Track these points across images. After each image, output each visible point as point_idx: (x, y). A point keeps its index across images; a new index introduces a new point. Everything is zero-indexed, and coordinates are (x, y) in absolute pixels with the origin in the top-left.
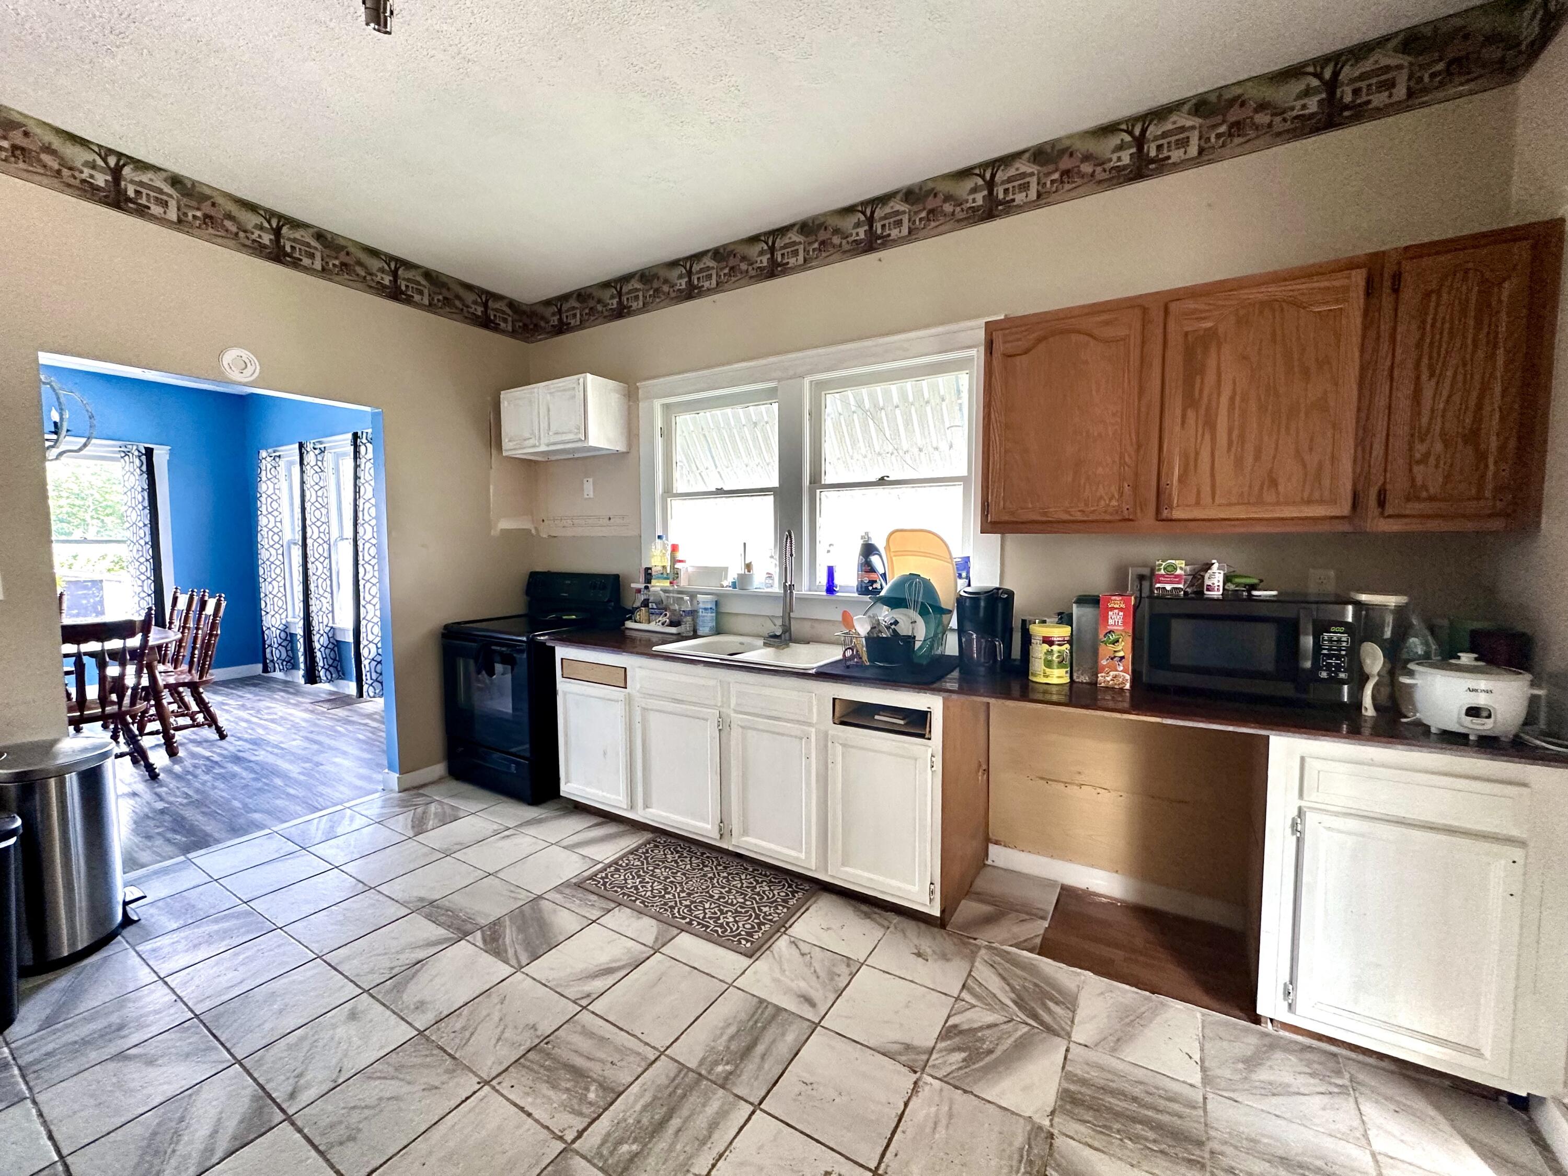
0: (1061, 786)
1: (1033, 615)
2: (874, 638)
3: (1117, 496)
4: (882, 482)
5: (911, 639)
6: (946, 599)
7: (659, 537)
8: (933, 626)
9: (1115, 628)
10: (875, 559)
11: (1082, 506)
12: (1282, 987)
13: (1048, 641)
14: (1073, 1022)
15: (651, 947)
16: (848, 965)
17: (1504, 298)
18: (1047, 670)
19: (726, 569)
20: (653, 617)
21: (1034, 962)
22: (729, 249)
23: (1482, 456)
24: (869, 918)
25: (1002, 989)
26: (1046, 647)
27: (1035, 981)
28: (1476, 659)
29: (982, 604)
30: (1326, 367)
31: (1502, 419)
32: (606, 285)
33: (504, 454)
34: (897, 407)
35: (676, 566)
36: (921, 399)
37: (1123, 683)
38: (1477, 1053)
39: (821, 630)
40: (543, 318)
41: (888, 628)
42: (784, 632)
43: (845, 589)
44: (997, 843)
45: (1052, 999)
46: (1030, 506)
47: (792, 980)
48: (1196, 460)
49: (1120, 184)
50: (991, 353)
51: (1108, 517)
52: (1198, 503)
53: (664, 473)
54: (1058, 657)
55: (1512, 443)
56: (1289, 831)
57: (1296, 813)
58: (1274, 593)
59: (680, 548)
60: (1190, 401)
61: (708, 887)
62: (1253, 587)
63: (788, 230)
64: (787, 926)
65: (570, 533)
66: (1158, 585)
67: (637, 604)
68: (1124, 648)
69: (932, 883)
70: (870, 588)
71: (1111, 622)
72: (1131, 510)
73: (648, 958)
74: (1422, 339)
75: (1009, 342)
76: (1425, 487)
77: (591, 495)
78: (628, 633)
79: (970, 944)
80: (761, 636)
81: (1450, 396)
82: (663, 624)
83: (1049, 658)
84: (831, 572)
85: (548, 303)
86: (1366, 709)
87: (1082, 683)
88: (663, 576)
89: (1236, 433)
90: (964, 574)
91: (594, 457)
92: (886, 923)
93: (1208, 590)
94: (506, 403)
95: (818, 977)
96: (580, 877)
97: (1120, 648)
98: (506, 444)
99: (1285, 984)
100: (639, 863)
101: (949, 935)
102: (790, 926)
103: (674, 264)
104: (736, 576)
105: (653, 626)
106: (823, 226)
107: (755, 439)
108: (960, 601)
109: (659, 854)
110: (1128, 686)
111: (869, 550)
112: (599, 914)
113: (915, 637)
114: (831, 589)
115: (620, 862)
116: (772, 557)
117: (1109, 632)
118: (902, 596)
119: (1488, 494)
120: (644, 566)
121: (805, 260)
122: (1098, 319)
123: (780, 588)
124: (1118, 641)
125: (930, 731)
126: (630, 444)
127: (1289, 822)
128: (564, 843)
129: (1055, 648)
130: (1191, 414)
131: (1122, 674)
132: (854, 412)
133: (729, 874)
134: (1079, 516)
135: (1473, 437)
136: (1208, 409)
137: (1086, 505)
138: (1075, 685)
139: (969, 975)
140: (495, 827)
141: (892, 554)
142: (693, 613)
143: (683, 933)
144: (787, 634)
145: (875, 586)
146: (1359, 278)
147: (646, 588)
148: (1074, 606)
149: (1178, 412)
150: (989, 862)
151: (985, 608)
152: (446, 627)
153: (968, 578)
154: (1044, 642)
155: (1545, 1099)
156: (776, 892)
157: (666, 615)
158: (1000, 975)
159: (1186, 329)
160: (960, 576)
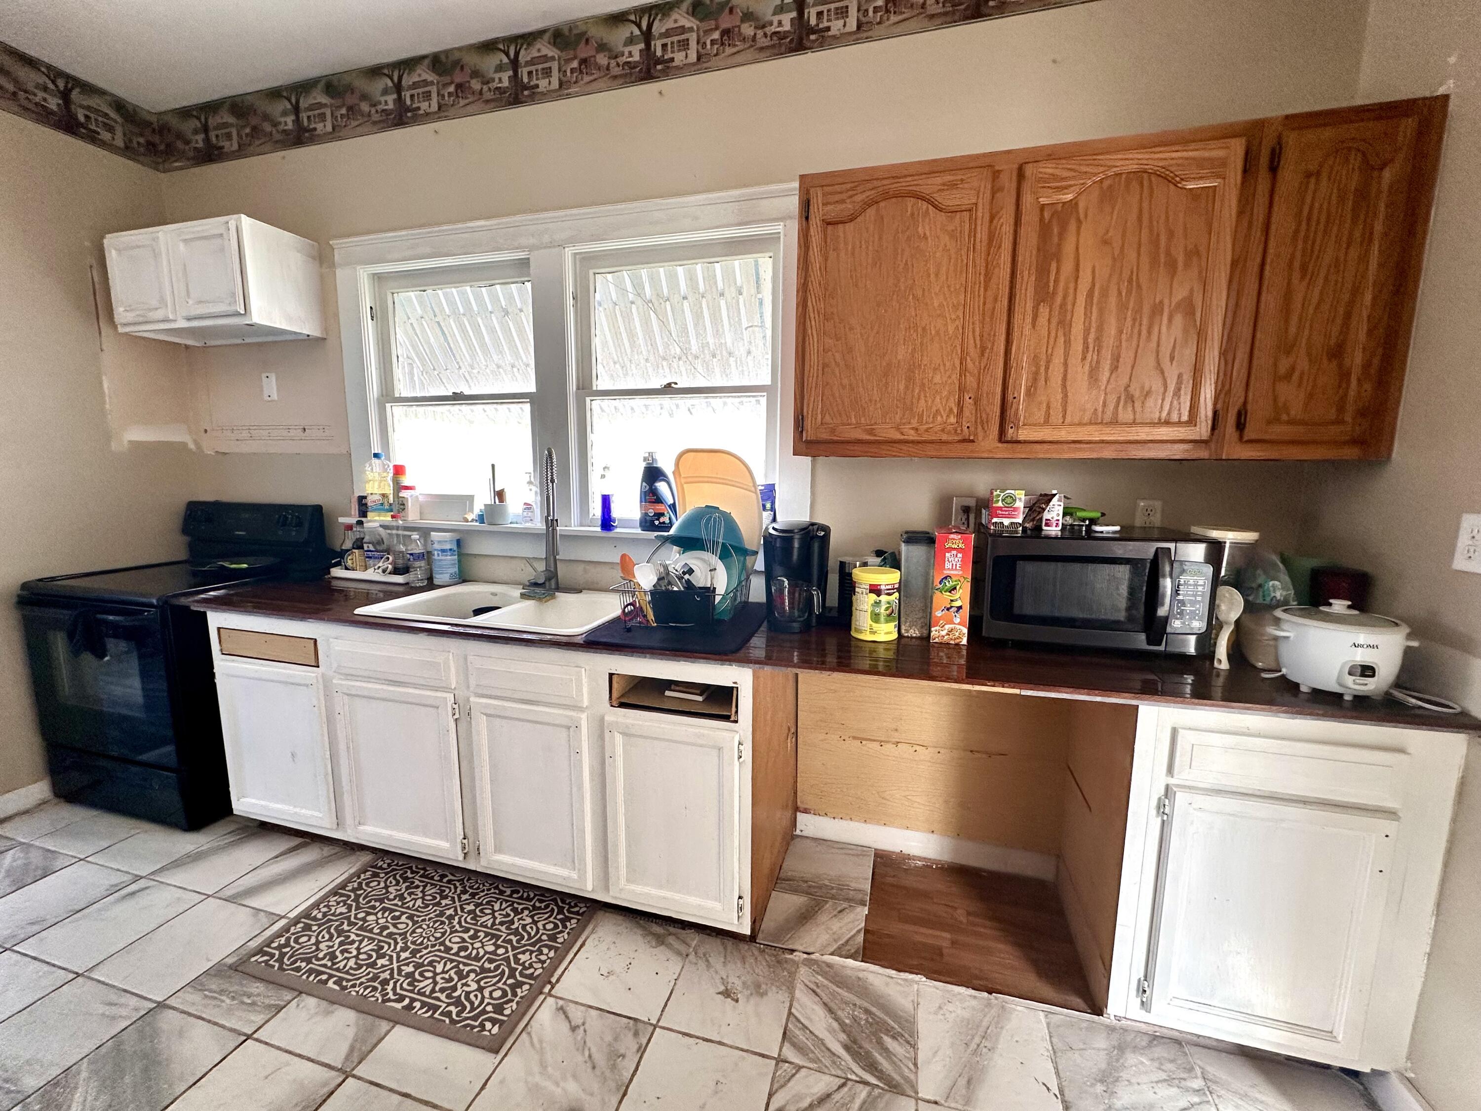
0: (876, 745)
1: (854, 555)
2: (663, 592)
3: (955, 411)
4: (669, 389)
5: (709, 591)
6: (752, 538)
7: (376, 456)
8: (735, 572)
9: (952, 572)
10: (662, 486)
11: (914, 423)
12: (1136, 982)
13: (875, 590)
14: (916, 1065)
15: (339, 1070)
16: (636, 1034)
17: (1385, 186)
18: (874, 625)
19: (471, 498)
20: (371, 562)
21: (861, 975)
22: (452, 58)
23: (1344, 375)
24: (663, 943)
25: (831, 1031)
26: (873, 597)
27: (866, 1005)
28: (1349, 607)
29: (796, 545)
30: (1195, 259)
31: (1370, 332)
32: (275, 94)
33: (121, 330)
34: (685, 298)
35: (401, 495)
36: (714, 290)
37: (959, 638)
38: (1329, 1035)
39: (595, 574)
40: (180, 136)
41: (680, 578)
42: (549, 579)
43: (626, 523)
44: (806, 811)
45: (889, 1031)
46: (854, 421)
47: (557, 1084)
48: (1047, 368)
49: (954, 22)
50: (807, 218)
51: (945, 437)
52: (1047, 422)
53: (379, 368)
54: (887, 609)
55: (1376, 361)
56: (1154, 812)
57: (1162, 792)
58: (1117, 528)
59: (408, 471)
60: (1043, 295)
61: (443, 934)
62: (1093, 521)
63: (535, 39)
64: (554, 980)
65: (246, 448)
66: (995, 520)
67: (348, 545)
68: (963, 596)
69: (740, 897)
70: (657, 523)
71: (948, 565)
72: (972, 429)
73: (332, 1093)
74: (1297, 231)
75: (830, 203)
76: (1286, 408)
77: (276, 398)
78: (335, 583)
79: (786, 961)
80: (520, 584)
81: (1319, 304)
82: (384, 571)
83: (877, 610)
84: (606, 501)
85: (185, 113)
86: (1220, 661)
87: (912, 638)
88: (381, 507)
89: (1092, 336)
90: (768, 506)
91: (275, 343)
92: (682, 948)
93: (1047, 525)
94: (114, 252)
95: (594, 1068)
96: (243, 952)
97: (957, 596)
98: (121, 314)
99: (1139, 980)
100: (344, 910)
101: (762, 952)
102: (558, 981)
103: (375, 71)
104: (483, 508)
105: (370, 574)
106: (582, 38)
107: (507, 331)
108: (769, 540)
109: (376, 887)
110: (964, 641)
111: (653, 474)
112: (259, 1019)
113: (715, 588)
114: (607, 523)
115: (315, 913)
116: (530, 483)
117: (946, 578)
118: (695, 535)
119: (1348, 418)
120: (357, 494)
121: (561, 84)
122: (939, 180)
123: (541, 522)
124: (955, 588)
125: (737, 712)
126: (326, 330)
127: (1154, 803)
128: (228, 893)
129: (884, 598)
130: (1044, 311)
131: (958, 627)
132: (632, 303)
133: (477, 905)
134: (912, 436)
135: (1337, 352)
136: (1063, 305)
137: (920, 421)
138: (903, 641)
139: (790, 1013)
140: (116, 878)
141: (683, 481)
142: (427, 556)
143: (398, 1026)
144: (553, 582)
145: (662, 520)
146: (1238, 147)
147: (360, 523)
148: (903, 544)
149: (1030, 305)
150: (798, 832)
151: (800, 548)
152: (25, 586)
153: (773, 509)
154: (871, 591)
155: (1387, 1073)
156: (540, 925)
157: (388, 558)
158: (825, 1004)
159: (1043, 200)
160: (764, 506)
